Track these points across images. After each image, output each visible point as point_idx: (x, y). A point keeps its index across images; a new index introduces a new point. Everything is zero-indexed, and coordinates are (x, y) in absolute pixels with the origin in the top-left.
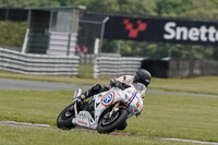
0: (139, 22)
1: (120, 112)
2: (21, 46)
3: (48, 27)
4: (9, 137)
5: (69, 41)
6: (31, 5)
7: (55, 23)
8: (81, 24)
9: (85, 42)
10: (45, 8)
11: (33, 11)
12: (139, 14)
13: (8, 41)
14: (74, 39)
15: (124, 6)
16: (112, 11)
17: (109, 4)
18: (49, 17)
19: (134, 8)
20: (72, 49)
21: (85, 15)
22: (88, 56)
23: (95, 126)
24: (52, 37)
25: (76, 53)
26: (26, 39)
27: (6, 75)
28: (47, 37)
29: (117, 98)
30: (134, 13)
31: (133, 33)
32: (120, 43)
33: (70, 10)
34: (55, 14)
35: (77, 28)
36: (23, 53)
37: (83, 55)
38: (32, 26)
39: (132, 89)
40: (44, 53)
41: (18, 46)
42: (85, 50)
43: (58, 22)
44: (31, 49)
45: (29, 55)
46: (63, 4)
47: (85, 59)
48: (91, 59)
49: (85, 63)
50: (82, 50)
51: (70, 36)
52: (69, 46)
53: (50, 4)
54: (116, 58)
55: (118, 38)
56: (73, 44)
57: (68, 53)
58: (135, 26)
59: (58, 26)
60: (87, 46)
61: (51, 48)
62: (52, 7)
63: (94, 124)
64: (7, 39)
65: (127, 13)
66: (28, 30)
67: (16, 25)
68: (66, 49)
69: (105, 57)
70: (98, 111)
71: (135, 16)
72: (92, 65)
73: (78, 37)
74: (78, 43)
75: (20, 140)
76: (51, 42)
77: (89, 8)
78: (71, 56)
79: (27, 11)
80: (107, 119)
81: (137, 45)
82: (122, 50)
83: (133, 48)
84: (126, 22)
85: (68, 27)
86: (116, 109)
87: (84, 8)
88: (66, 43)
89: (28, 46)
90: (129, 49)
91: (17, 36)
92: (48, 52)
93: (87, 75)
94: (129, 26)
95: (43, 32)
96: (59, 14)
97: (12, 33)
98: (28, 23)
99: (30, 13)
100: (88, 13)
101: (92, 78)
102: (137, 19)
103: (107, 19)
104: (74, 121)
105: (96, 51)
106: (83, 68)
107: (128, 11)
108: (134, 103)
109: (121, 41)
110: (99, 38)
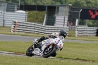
0: (96, 11)
1: (52, 48)
2: (43, 22)
3: (55, 14)
4: (38, 63)
5: (64, 20)
6: (47, 4)
7: (58, 12)
8: (69, 12)
9: (71, 20)
10: (54, 5)
11: (48, 6)
12: (96, 8)
13: (37, 20)
14: (67, 19)
15: (89, 4)
16: (84, 6)
17: (82, 4)
18: (55, 9)
19: (94, 5)
20: (66, 24)
21: (72, 8)
22: (73, 27)
23: (42, 55)
24: (57, 18)
25: (68, 25)
26: (45, 19)
27: (36, 35)
28: (55, 18)
29: (51, 42)
30: (94, 7)
31: (93, 16)
32: (87, 21)
33: (65, 6)
34: (58, 8)
35: (68, 14)
36: (44, 25)
37: (71, 26)
38: (48, 13)
39: (58, 38)
40: (53, 25)
41: (42, 22)
42: (72, 24)
43: (59, 11)
44: (47, 24)
45: (47, 26)
46: (62, 3)
47: (72, 28)
48: (74, 28)
49: (71, 30)
50: (70, 24)
51: (65, 18)
52: (64, 22)
53: (56, 3)
54: (85, 27)
55: (87, 19)
56: (66, 21)
57: (64, 25)
58: (94, 14)
59: (59, 13)
60: (73, 22)
61: (56, 23)
62: (57, 4)
63: (41, 54)
64: (36, 19)
65: (90, 8)
66: (46, 15)
67: (41, 13)
68: (63, 23)
69: (81, 27)
70: (43, 48)
71: (94, 9)
72: (75, 31)
73: (68, 18)
74: (68, 21)
75: (43, 64)
76: (56, 20)
77: (73, 5)
78: (65, 27)
79: (45, 6)
80: (47, 52)
81: (95, 22)
82: (88, 24)
83: (93, 23)
84: (90, 11)
85: (64, 14)
86: (51, 47)
87: (71, 5)
88: (63, 21)
89: (46, 22)
90: (91, 24)
91: (41, 17)
92: (55, 25)
93: (72, 35)
94: (91, 13)
95: (53, 16)
96: (60, 8)
97: (39, 16)
98: (46, 12)
99: (47, 7)
100: (73, 7)
101: (75, 36)
102: (95, 10)
103: (81, 10)
104: (33, 52)
105: (77, 24)
106: (71, 32)
107: (91, 6)
108: (59, 44)
109: (88, 20)
110: (78, 18)
